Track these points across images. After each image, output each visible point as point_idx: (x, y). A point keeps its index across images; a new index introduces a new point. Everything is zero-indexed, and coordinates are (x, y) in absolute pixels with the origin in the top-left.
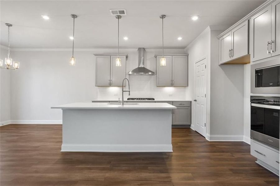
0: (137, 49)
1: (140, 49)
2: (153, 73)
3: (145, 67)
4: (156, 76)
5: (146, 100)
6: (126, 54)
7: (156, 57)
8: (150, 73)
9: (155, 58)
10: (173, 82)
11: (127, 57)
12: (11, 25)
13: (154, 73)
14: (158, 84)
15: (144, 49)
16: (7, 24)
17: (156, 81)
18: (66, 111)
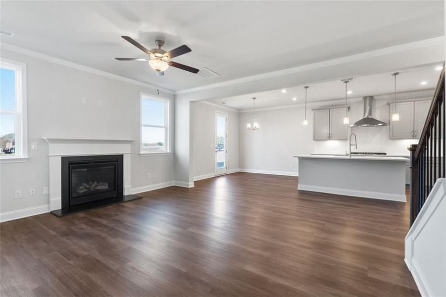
0: (362, 98)
1: (365, 98)
2: (384, 124)
3: (374, 118)
4: (390, 127)
5: (375, 155)
6: (348, 106)
7: (389, 104)
8: (380, 124)
9: (388, 106)
10: (415, 133)
11: (349, 108)
12: (255, 98)
13: (386, 124)
14: (392, 136)
15: (371, 98)
16: (253, 98)
17: (389, 132)
18: (302, 160)
